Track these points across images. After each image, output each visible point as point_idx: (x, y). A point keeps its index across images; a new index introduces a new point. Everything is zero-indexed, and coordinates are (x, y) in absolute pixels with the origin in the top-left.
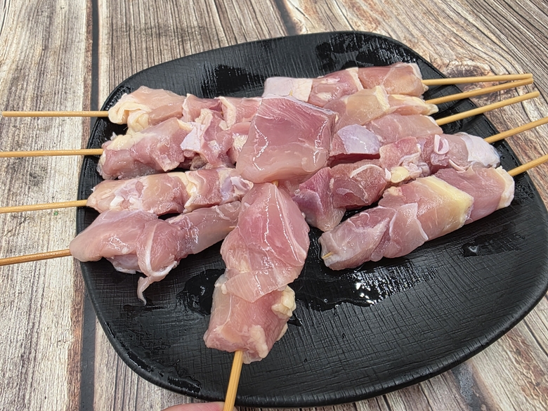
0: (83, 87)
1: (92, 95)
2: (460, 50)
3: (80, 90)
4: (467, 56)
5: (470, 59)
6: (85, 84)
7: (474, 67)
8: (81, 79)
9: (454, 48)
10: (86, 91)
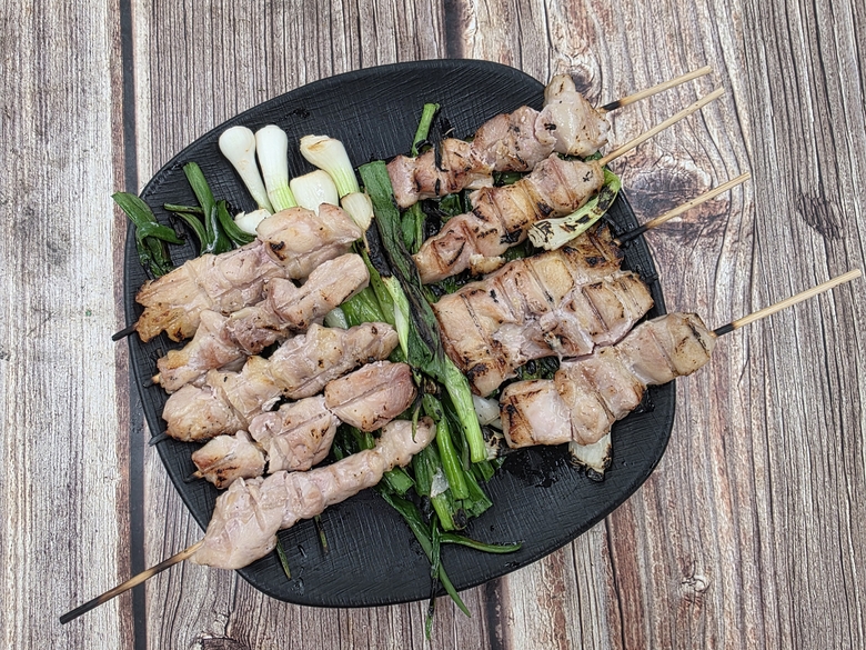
4: (691, 150)
5: (692, 158)
7: (690, 173)
9: (681, 129)
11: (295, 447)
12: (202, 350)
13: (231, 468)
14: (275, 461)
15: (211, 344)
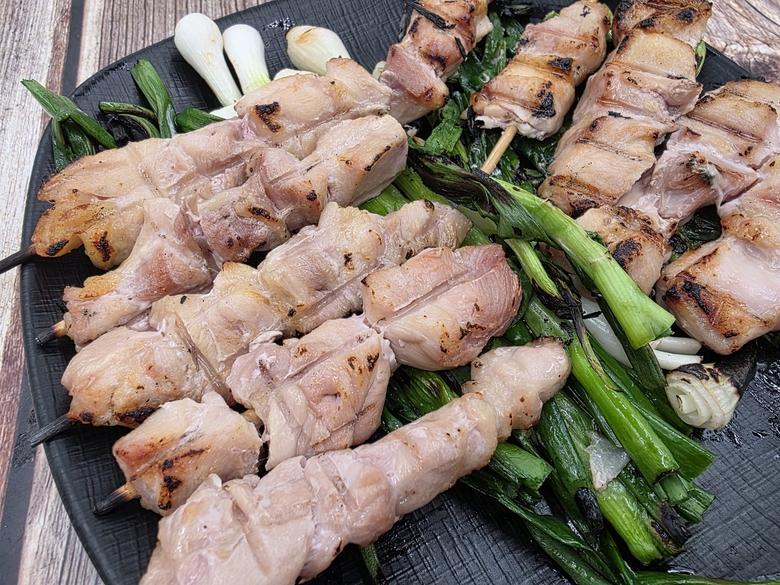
0: (50, 48)
1: (65, 65)
2: (746, 24)
3: (46, 54)
4: (759, 36)
5: (764, 43)
6: (55, 43)
7: (770, 56)
8: (48, 33)
9: (735, 20)
10: (55, 57)
11: (318, 401)
12: (144, 264)
13: (192, 453)
14: (280, 436)
15: (159, 252)
